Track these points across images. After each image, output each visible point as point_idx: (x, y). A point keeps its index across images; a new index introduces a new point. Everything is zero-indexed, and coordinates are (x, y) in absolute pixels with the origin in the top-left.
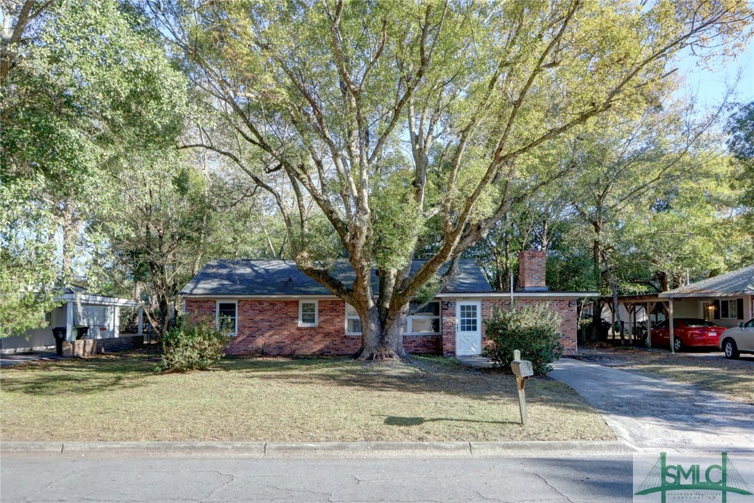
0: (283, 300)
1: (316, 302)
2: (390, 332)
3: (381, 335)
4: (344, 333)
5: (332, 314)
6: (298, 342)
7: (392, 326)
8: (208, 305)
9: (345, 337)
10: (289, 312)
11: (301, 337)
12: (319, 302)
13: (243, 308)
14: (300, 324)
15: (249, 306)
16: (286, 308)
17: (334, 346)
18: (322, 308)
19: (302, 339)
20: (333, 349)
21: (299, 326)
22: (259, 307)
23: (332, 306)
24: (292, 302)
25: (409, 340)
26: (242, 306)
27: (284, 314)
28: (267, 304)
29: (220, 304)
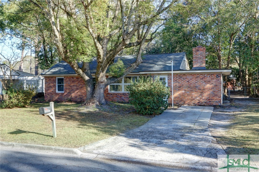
2: (96, 91)
3: (93, 93)
9: (108, 93)
22: (72, 80)
26: (66, 79)
27: (82, 83)
28: (76, 78)
29: (58, 79)
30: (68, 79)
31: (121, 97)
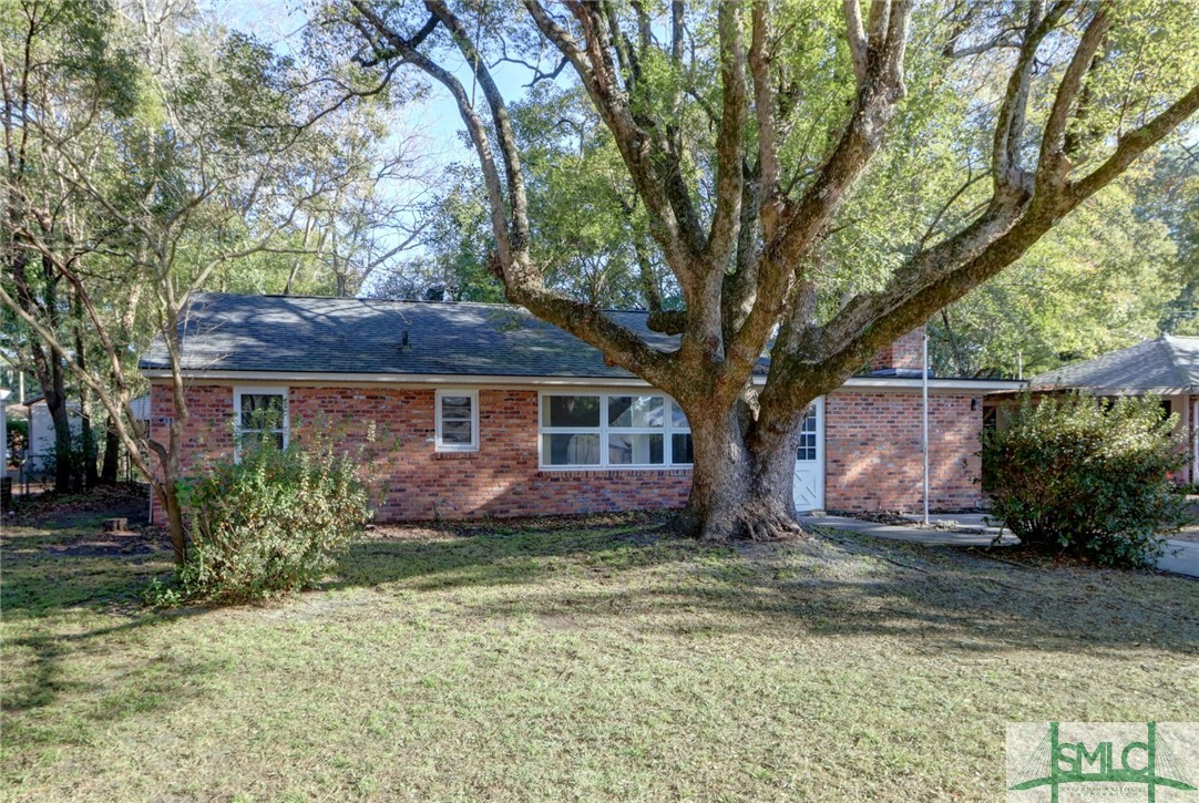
0: (398, 387)
1: (473, 394)
2: (774, 464)
3: (752, 473)
4: (536, 467)
5: (511, 421)
6: (435, 489)
7: (780, 451)
8: (212, 398)
9: (540, 475)
10: (414, 417)
11: (441, 477)
12: (482, 394)
13: (302, 406)
14: (440, 445)
15: (319, 402)
16: (405, 406)
17: (515, 497)
18: (489, 408)
19: (445, 481)
20: (515, 503)
21: (437, 450)
22: (343, 404)
23: (509, 404)
24: (419, 393)
25: (669, 480)
26: (301, 402)
27: (402, 422)
28: (363, 397)
29: (243, 396)
30: (314, 402)
31: (597, 489)
